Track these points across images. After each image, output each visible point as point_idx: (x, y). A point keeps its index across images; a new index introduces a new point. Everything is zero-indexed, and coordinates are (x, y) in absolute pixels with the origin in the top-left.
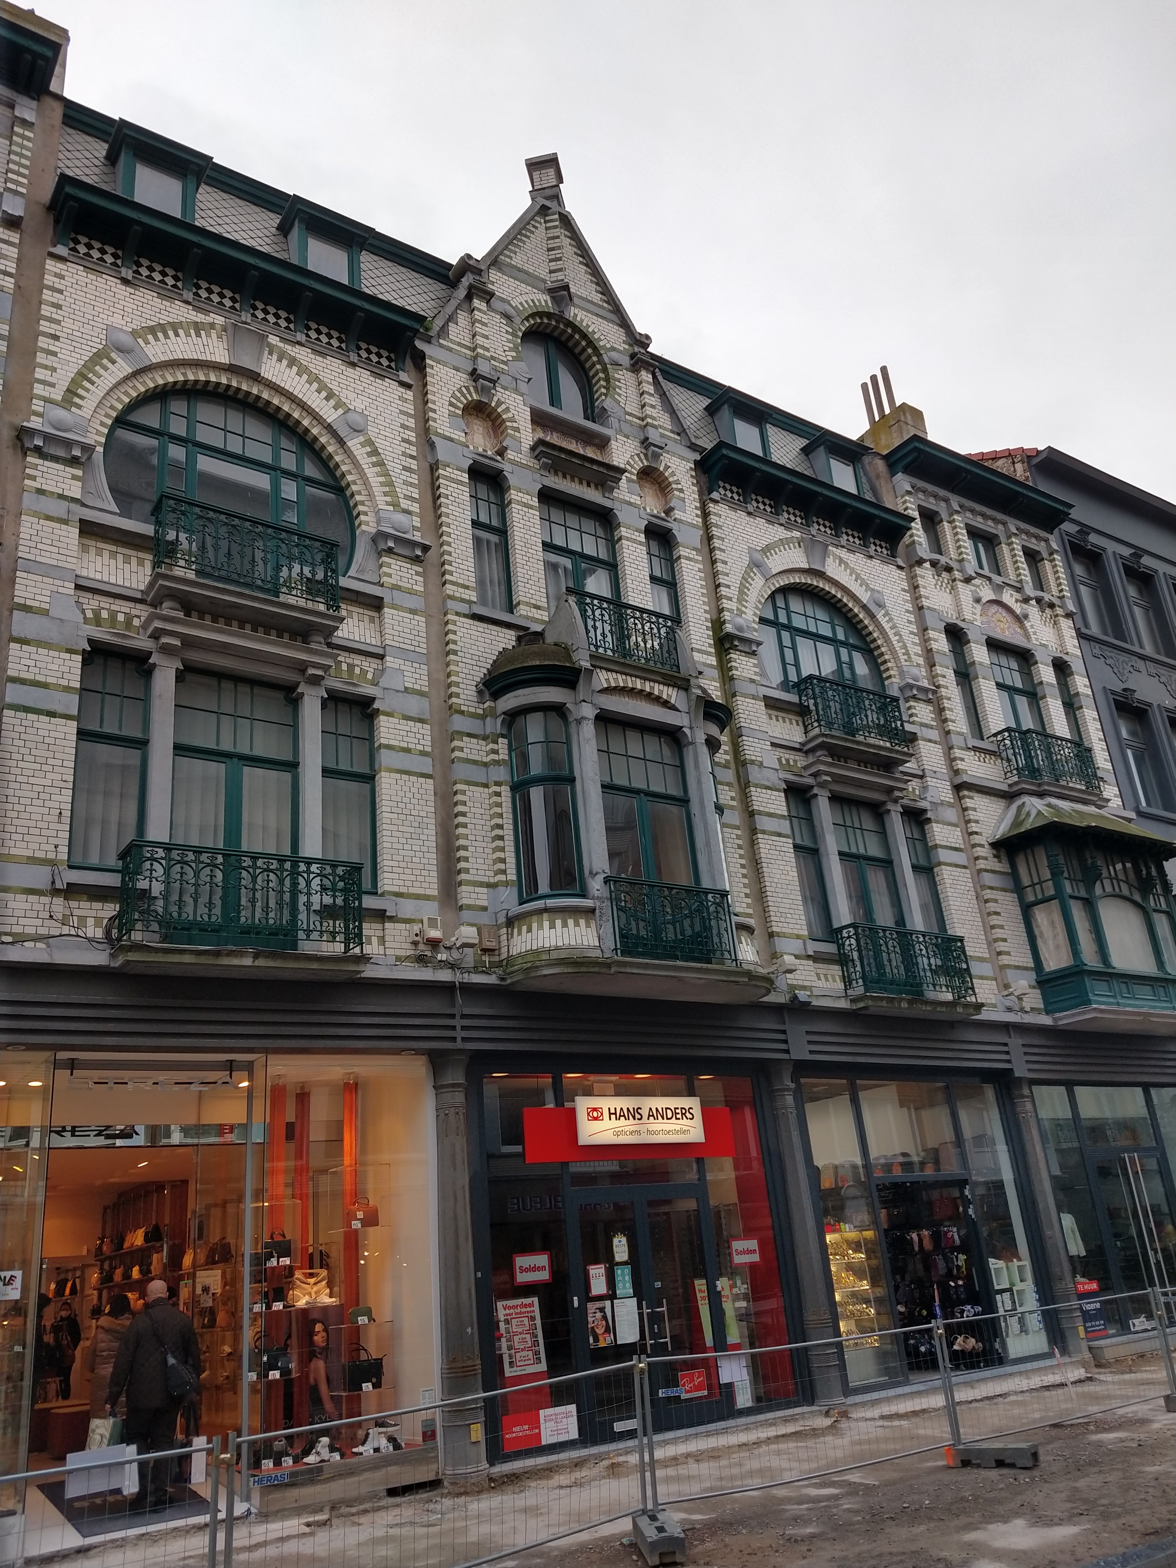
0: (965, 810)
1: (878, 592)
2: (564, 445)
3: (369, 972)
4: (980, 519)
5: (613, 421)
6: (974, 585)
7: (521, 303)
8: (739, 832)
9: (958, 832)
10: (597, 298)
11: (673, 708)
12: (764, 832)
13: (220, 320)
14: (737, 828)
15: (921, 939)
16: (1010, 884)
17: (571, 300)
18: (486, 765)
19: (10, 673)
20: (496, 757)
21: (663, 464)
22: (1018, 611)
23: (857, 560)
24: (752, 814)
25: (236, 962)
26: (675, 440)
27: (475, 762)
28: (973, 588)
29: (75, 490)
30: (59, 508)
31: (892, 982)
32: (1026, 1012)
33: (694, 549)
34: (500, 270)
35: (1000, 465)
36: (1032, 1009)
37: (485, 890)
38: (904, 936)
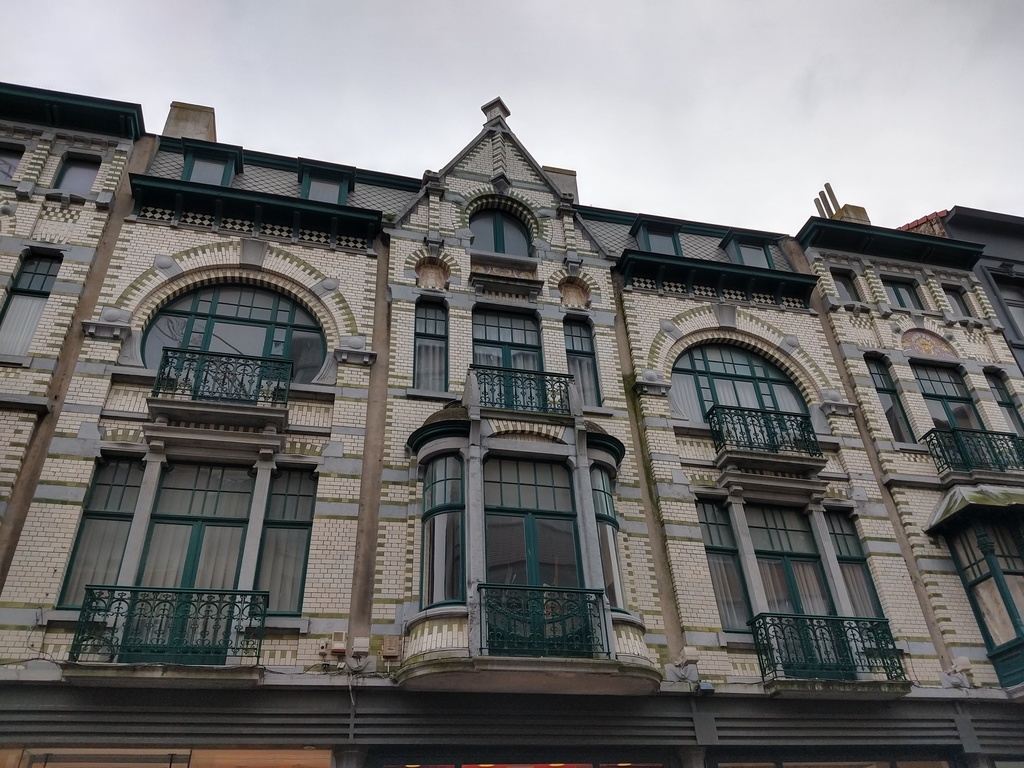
0: (897, 504)
1: (792, 336)
2: (502, 274)
3: (271, 680)
4: (895, 269)
5: (541, 253)
6: (892, 320)
7: (469, 193)
8: (648, 540)
9: (889, 524)
10: (531, 179)
11: (561, 442)
12: (674, 538)
13: (237, 239)
14: (646, 536)
15: (854, 625)
16: (951, 566)
17: (509, 183)
18: (406, 504)
19: (41, 478)
20: (413, 497)
21: (582, 274)
22: (942, 334)
23: (770, 316)
24: (662, 524)
25: (148, 675)
26: (594, 257)
27: (397, 503)
28: (891, 322)
29: (113, 356)
30: (100, 369)
31: (822, 667)
32: (976, 688)
33: (609, 327)
34: (454, 176)
35: (923, 230)
36: (984, 684)
37: (394, 606)
38: (835, 622)
